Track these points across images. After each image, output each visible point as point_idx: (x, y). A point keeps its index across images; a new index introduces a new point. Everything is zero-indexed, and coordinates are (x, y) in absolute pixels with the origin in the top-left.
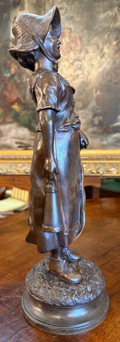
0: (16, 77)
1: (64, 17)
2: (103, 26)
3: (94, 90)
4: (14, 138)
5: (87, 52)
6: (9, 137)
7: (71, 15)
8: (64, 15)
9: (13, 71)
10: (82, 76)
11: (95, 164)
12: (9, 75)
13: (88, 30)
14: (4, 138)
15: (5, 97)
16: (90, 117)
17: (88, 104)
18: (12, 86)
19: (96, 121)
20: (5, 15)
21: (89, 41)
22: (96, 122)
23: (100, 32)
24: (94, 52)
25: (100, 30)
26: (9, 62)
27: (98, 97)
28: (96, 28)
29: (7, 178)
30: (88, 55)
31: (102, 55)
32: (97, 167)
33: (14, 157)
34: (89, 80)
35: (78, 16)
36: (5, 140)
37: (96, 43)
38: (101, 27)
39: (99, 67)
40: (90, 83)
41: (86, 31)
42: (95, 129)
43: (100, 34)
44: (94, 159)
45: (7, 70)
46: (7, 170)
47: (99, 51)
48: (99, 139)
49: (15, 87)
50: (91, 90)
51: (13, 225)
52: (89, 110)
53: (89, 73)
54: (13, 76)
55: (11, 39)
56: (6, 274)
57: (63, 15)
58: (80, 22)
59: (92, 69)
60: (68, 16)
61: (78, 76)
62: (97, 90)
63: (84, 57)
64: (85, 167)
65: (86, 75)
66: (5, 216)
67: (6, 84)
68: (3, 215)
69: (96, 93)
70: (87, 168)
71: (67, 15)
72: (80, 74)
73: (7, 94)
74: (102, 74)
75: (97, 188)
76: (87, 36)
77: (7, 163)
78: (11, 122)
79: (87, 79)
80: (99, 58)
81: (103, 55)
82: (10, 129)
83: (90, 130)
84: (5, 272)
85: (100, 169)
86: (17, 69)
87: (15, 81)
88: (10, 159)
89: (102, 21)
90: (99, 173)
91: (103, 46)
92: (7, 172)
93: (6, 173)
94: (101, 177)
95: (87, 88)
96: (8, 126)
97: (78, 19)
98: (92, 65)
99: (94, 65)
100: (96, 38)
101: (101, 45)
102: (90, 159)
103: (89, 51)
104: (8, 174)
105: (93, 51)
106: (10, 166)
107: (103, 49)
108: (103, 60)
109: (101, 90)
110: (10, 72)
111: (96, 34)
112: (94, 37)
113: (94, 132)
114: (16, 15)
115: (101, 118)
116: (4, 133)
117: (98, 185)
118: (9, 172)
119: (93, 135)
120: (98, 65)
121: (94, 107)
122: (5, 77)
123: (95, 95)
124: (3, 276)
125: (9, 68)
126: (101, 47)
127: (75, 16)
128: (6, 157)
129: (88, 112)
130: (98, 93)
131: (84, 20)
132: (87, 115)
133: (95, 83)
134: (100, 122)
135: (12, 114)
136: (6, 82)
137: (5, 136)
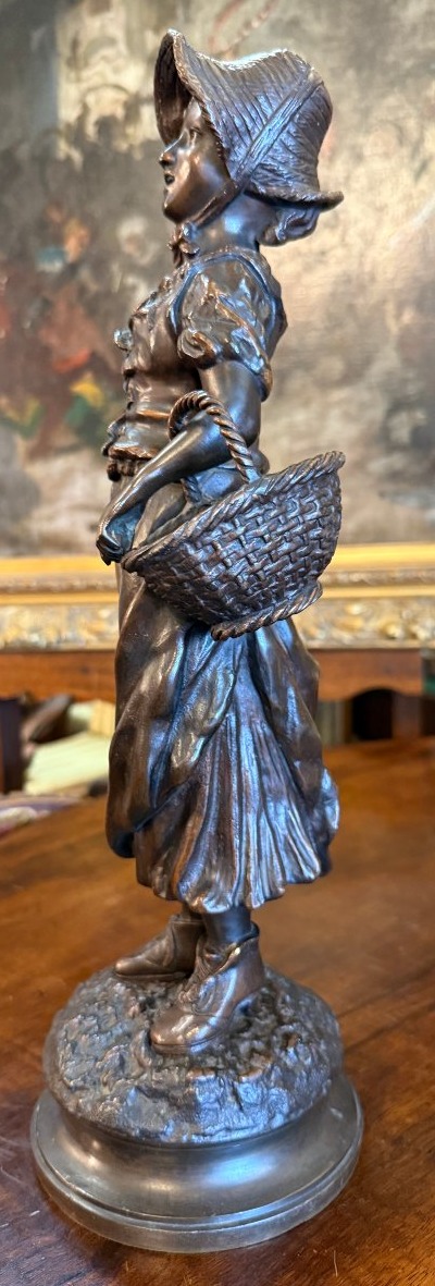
0: (85, 274)
1: (266, 24)
2: (420, 47)
3: (390, 308)
4: (85, 508)
5: (359, 158)
6: (63, 504)
7: (292, 12)
8: (264, 16)
9: (72, 247)
10: (340, 252)
11: (401, 602)
12: (56, 266)
13: (359, 69)
14: (43, 511)
15: (46, 351)
16: (377, 413)
17: (368, 361)
18: (71, 307)
19: (402, 429)
20: (37, 35)
21: (366, 113)
22: (402, 433)
23: (409, 74)
24: (386, 155)
25: (409, 64)
26: (56, 216)
27: (406, 332)
28: (391, 58)
29: (62, 661)
30: (361, 171)
31: (417, 165)
32: (404, 614)
33: (85, 583)
34: (367, 268)
35: (318, 18)
36: (51, 518)
37: (390, 118)
38: (412, 53)
39: (411, 212)
40: (373, 279)
41: (351, 74)
42: (398, 461)
43: (410, 81)
44: (393, 582)
45: (51, 249)
46: (59, 632)
47: (406, 151)
48: (413, 502)
49: (81, 311)
50: (379, 307)
51: (70, 848)
52: (370, 388)
53: (369, 242)
54: (72, 269)
55: (62, 127)
56: (23, 1049)
57: (260, 18)
58: (328, 39)
59: (379, 223)
60: (280, 20)
61: (323, 253)
62: (400, 307)
63: (348, 178)
64: (360, 615)
65: (355, 251)
66: (45, 813)
67: (47, 304)
68: (36, 807)
69: (398, 316)
70: (367, 619)
71: (274, 15)
72: (332, 248)
73: (54, 340)
74: (420, 241)
75: (410, 698)
76: (355, 95)
77: (58, 604)
78: (72, 449)
79: (361, 264)
80: (406, 177)
81: (424, 167)
82: (66, 477)
83: (379, 465)
84: (19, 1041)
85: (419, 619)
86: (86, 241)
87: (82, 290)
88: (71, 590)
89: (414, 28)
90: (414, 636)
91: (422, 129)
92: (59, 642)
93: (54, 645)
94: (425, 655)
95: (360, 301)
96: (59, 465)
97: (317, 28)
98: (381, 209)
99: (386, 206)
100: (391, 100)
101: (411, 124)
102: (379, 583)
103: (367, 152)
104: (64, 646)
105: (380, 150)
106: (71, 618)
107: (421, 140)
108: (424, 183)
109: (420, 305)
110: (61, 254)
111: (392, 84)
112: (383, 96)
113: (394, 476)
114: (77, 33)
115: (420, 416)
116: (45, 489)
117: (413, 686)
118: (66, 641)
119: (389, 487)
120: (401, 209)
121: (390, 374)
122: (43, 274)
123: (394, 328)
124: (9, 1057)
125: (59, 240)
126: (415, 135)
127: (309, 16)
128: (54, 584)
129: (366, 396)
130: (408, 316)
131: (342, 32)
132: (363, 406)
133: (393, 280)
134: (416, 432)
135: (75, 415)
136: (47, 294)
137: (51, 501)
